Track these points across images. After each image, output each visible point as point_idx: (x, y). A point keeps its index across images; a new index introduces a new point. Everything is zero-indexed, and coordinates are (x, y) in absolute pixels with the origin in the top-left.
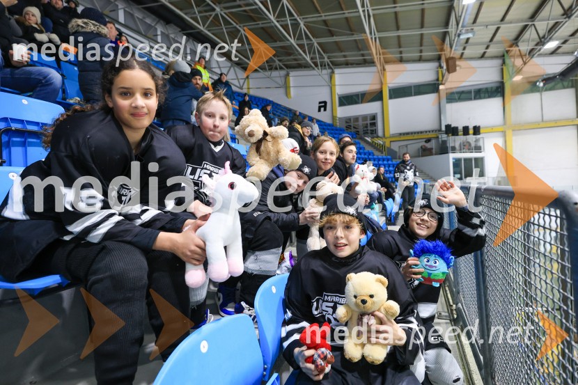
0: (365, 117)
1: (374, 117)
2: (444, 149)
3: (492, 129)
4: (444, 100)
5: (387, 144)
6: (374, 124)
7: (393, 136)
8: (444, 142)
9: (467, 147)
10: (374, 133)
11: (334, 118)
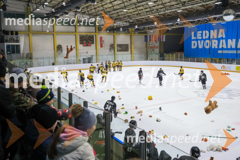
2: (2, 41)
4: (2, 16)
8: (3, 37)
9: (12, 40)
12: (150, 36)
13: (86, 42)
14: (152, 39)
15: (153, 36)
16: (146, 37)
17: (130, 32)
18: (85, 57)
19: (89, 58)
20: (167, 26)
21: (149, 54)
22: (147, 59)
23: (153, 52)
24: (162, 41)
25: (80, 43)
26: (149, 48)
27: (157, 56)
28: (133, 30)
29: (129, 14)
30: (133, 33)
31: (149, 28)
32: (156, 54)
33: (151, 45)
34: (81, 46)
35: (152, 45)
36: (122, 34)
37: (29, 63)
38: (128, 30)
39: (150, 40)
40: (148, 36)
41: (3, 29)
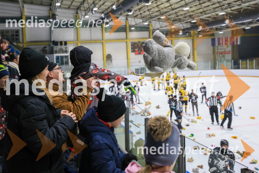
2: (52, 52)
3: (72, 42)
6: (17, 35)
7: (28, 42)
8: (52, 48)
9: (61, 51)
10: (17, 40)
12: (219, 39)
13: (138, 50)
14: (221, 42)
15: (222, 38)
16: (213, 40)
17: (192, 36)
18: (137, 67)
19: (142, 68)
20: (243, 24)
21: (218, 62)
22: (214, 68)
23: (223, 59)
24: (235, 43)
25: (132, 52)
26: (217, 54)
27: (230, 64)
28: (196, 32)
30: (195, 36)
31: (217, 29)
32: (227, 61)
33: (220, 51)
34: (133, 54)
35: (222, 50)
36: (182, 38)
38: (190, 33)
39: (219, 44)
40: (216, 39)
41: (52, 40)
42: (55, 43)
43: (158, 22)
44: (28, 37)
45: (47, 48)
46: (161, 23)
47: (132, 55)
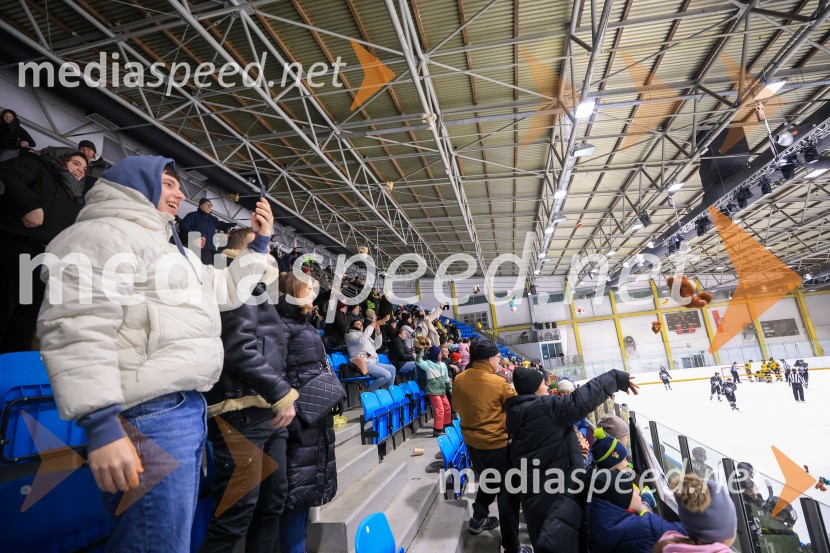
0: (478, 314)
1: (485, 314)
2: (535, 339)
3: (564, 322)
4: (532, 301)
5: (496, 334)
6: (485, 319)
7: (501, 327)
8: (535, 333)
9: (549, 337)
11: (455, 315)
13: (682, 326)
18: (686, 356)
19: (695, 356)
25: (670, 329)
29: (778, 254)
30: (800, 292)
34: (673, 333)
37: (579, 372)
41: (534, 321)
42: (539, 326)
43: (710, 277)
44: (500, 322)
45: (528, 334)
46: (718, 277)
47: (671, 335)
